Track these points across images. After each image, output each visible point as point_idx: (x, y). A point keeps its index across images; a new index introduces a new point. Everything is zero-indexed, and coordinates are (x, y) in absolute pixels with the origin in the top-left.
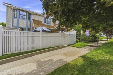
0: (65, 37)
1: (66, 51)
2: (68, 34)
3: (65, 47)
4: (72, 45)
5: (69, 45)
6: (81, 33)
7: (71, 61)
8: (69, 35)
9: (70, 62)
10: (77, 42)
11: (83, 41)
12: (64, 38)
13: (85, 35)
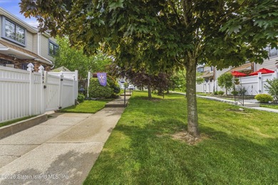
0: (47, 86)
1: (65, 127)
2: (57, 78)
3: (49, 117)
4: (73, 110)
5: (61, 111)
6: (89, 78)
7: (104, 147)
8: (62, 80)
9: (105, 150)
10: (80, 100)
11: (94, 97)
12: (45, 87)
13: (98, 83)
